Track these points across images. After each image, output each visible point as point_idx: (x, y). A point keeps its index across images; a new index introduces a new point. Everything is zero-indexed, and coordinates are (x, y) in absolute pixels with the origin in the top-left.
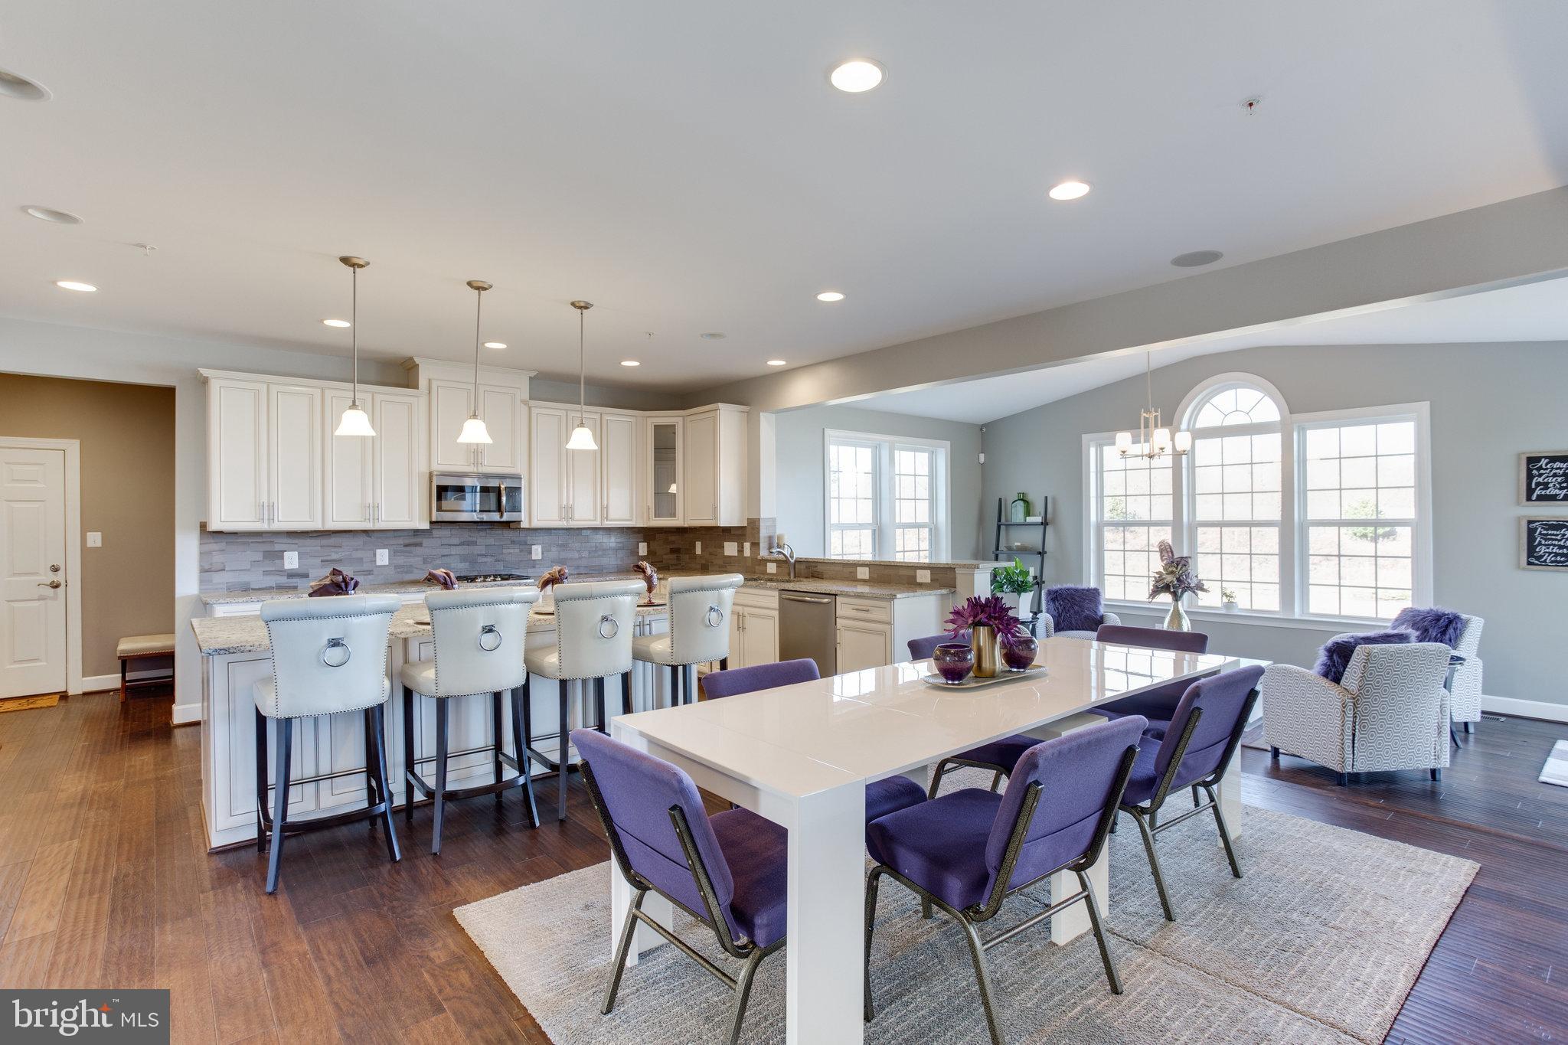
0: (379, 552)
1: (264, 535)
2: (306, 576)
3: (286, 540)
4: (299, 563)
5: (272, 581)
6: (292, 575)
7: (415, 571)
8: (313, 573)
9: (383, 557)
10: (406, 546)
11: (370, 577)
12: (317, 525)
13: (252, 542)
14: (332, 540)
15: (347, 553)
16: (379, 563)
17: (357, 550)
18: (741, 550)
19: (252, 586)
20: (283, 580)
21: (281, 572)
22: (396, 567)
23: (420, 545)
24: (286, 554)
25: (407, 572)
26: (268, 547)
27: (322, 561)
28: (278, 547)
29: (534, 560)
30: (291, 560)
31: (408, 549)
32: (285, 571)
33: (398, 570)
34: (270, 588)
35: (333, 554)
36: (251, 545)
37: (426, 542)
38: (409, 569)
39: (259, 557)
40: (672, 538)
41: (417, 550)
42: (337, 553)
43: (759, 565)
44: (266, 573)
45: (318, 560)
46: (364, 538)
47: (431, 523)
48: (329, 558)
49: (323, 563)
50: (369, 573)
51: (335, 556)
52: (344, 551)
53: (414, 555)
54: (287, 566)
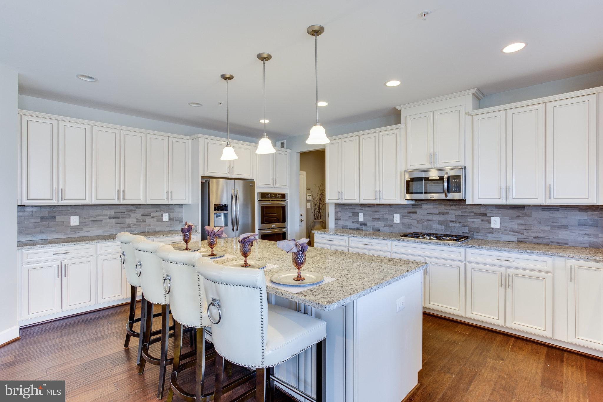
0: (395, 215)
1: (352, 205)
2: (366, 225)
3: (359, 208)
4: (364, 218)
5: (355, 226)
6: (362, 224)
7: (413, 227)
8: (369, 224)
9: (397, 218)
10: (408, 213)
11: (391, 228)
14: (376, 209)
15: (382, 215)
16: (395, 222)
17: (386, 214)
19: (349, 227)
20: (358, 226)
21: (358, 222)
22: (403, 224)
24: (359, 214)
25: (408, 228)
26: (354, 211)
27: (372, 218)
28: (357, 211)
29: (493, 228)
30: (361, 217)
31: (409, 215)
32: (359, 222)
33: (404, 226)
34: (354, 229)
35: (376, 215)
38: (409, 226)
39: (351, 215)
41: (414, 216)
42: (378, 215)
44: (353, 222)
45: (370, 218)
46: (388, 208)
47: (406, 200)
48: (374, 217)
49: (373, 220)
50: (391, 226)
51: (377, 217)
52: (380, 214)
53: (413, 219)
54: (360, 220)
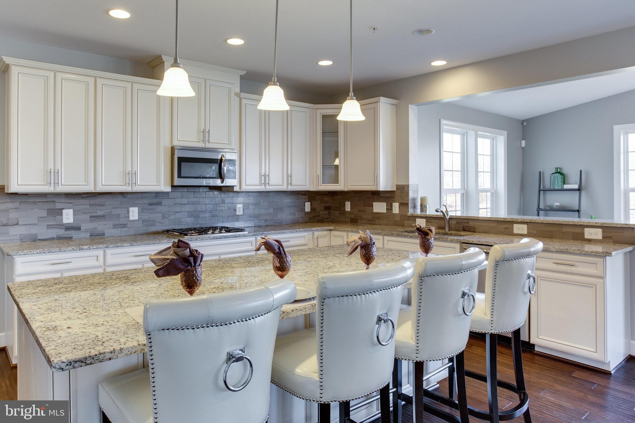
0: (131, 209)
1: (48, 196)
2: (79, 229)
3: (63, 200)
4: (74, 218)
5: (53, 233)
6: (68, 228)
7: (157, 224)
8: (84, 227)
9: (134, 213)
10: (150, 204)
11: (125, 229)
12: (90, 188)
13: (38, 202)
14: (98, 200)
15: (108, 210)
16: (131, 218)
17: (115, 208)
18: (390, 208)
19: (39, 238)
20: (62, 232)
21: (61, 226)
22: (144, 221)
23: (159, 204)
24: (64, 211)
25: (151, 225)
26: (50, 206)
27: (91, 217)
28: (58, 206)
29: (238, 215)
30: (68, 216)
31: (151, 207)
32: (63, 225)
33: (145, 223)
34: (53, 239)
35: (98, 211)
36: (40, 204)
37: (165, 202)
38: (153, 222)
39: (44, 213)
40: (326, 199)
41: (160, 208)
42: (101, 210)
43: (409, 220)
44: (49, 227)
45: (87, 217)
46: (121, 198)
47: (173, 186)
48: (95, 215)
49: (91, 219)
50: (124, 226)
51: (100, 213)
52: (106, 209)
53: (156, 213)
54: (65, 221)
